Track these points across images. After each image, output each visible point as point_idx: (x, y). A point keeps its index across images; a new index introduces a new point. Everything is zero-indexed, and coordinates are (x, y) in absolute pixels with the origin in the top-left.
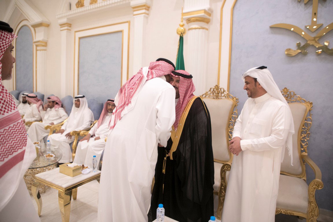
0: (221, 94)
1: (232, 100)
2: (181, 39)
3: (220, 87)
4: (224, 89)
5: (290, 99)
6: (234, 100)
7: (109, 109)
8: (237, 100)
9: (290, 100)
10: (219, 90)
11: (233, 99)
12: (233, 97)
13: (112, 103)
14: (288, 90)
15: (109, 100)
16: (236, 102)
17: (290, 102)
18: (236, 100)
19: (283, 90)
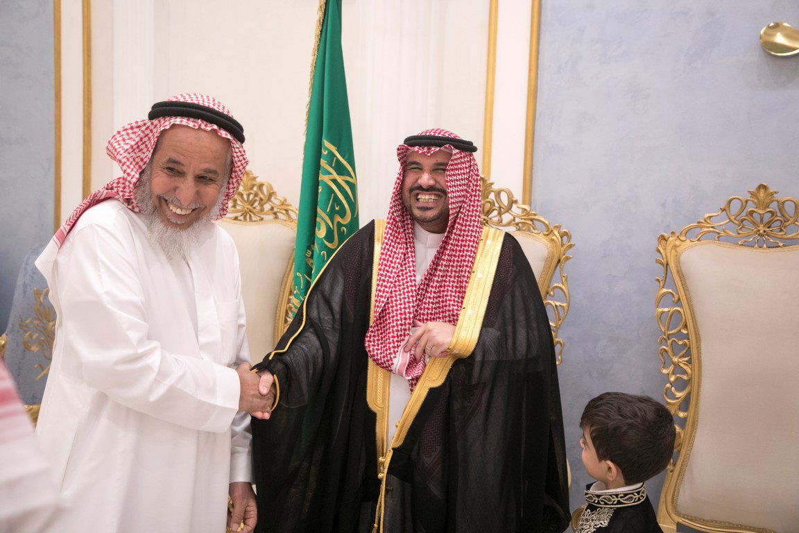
0: (500, 214)
1: (544, 240)
3: (495, 187)
4: (510, 196)
5: (781, 230)
6: (552, 240)
8: (565, 238)
9: (782, 233)
10: (492, 196)
11: (549, 232)
12: (551, 227)
14: (772, 194)
16: (562, 245)
17: (781, 244)
18: (561, 237)
19: (752, 194)
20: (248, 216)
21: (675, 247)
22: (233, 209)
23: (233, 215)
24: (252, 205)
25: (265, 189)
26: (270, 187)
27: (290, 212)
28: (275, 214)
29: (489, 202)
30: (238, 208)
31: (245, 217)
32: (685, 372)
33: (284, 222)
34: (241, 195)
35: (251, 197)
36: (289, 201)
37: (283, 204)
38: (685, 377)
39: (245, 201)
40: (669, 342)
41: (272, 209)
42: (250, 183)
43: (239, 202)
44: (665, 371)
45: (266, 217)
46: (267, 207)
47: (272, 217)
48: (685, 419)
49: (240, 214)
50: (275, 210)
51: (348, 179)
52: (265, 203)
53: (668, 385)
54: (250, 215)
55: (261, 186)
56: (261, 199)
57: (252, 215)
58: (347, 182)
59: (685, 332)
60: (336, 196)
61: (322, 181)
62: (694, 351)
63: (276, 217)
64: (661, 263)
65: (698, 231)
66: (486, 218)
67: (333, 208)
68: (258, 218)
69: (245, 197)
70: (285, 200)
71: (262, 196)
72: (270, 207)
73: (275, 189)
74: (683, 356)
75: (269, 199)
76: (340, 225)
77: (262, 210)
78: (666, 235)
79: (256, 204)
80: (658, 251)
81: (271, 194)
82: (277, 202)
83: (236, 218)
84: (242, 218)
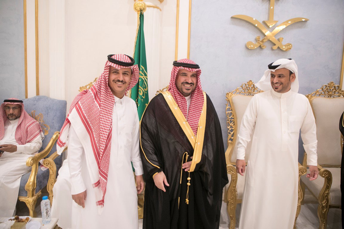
2: (142, 16)
5: (254, 91)
7: (9, 115)
13: (13, 105)
14: (252, 83)
15: (6, 101)
19: (248, 82)
21: (231, 96)
32: (232, 127)
38: (233, 129)
40: (229, 120)
44: (228, 128)
48: (233, 139)
51: (146, 77)
53: (229, 131)
58: (146, 78)
59: (233, 117)
60: (144, 83)
61: (140, 78)
62: (235, 122)
64: (227, 100)
65: (236, 92)
67: (144, 86)
74: (233, 123)
76: (145, 91)
78: (229, 93)
80: (227, 97)
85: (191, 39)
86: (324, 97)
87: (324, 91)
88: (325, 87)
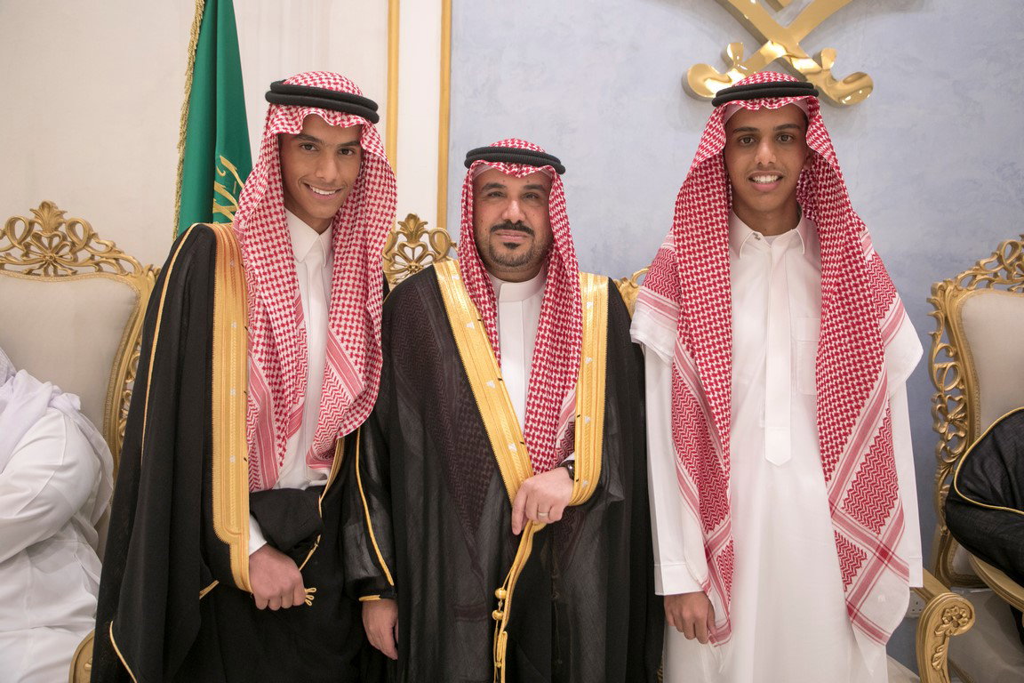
3: (428, 227)
4: (448, 238)
20: (51, 269)
22: (25, 258)
23: (26, 268)
24: (57, 253)
25: (79, 229)
26: (87, 228)
27: (121, 262)
28: (97, 264)
29: (421, 245)
30: (32, 256)
31: (46, 271)
33: (115, 277)
34: (38, 237)
35: (56, 241)
36: (118, 247)
37: (112, 249)
39: (46, 248)
41: (92, 257)
42: (53, 222)
43: (33, 248)
45: (80, 270)
46: (83, 255)
47: (92, 269)
49: (37, 266)
50: (97, 258)
52: (81, 250)
54: (54, 266)
55: (72, 225)
56: (73, 244)
57: (59, 267)
63: (100, 270)
66: (417, 264)
68: (70, 272)
69: (45, 241)
70: (114, 245)
71: (75, 240)
72: (90, 256)
73: (95, 230)
75: (87, 244)
77: (75, 260)
79: (66, 249)
81: (91, 236)
82: (102, 248)
83: (30, 272)
84: (41, 271)
85: (453, 52)
86: (1009, 290)
87: (1005, 268)
88: (1009, 248)
